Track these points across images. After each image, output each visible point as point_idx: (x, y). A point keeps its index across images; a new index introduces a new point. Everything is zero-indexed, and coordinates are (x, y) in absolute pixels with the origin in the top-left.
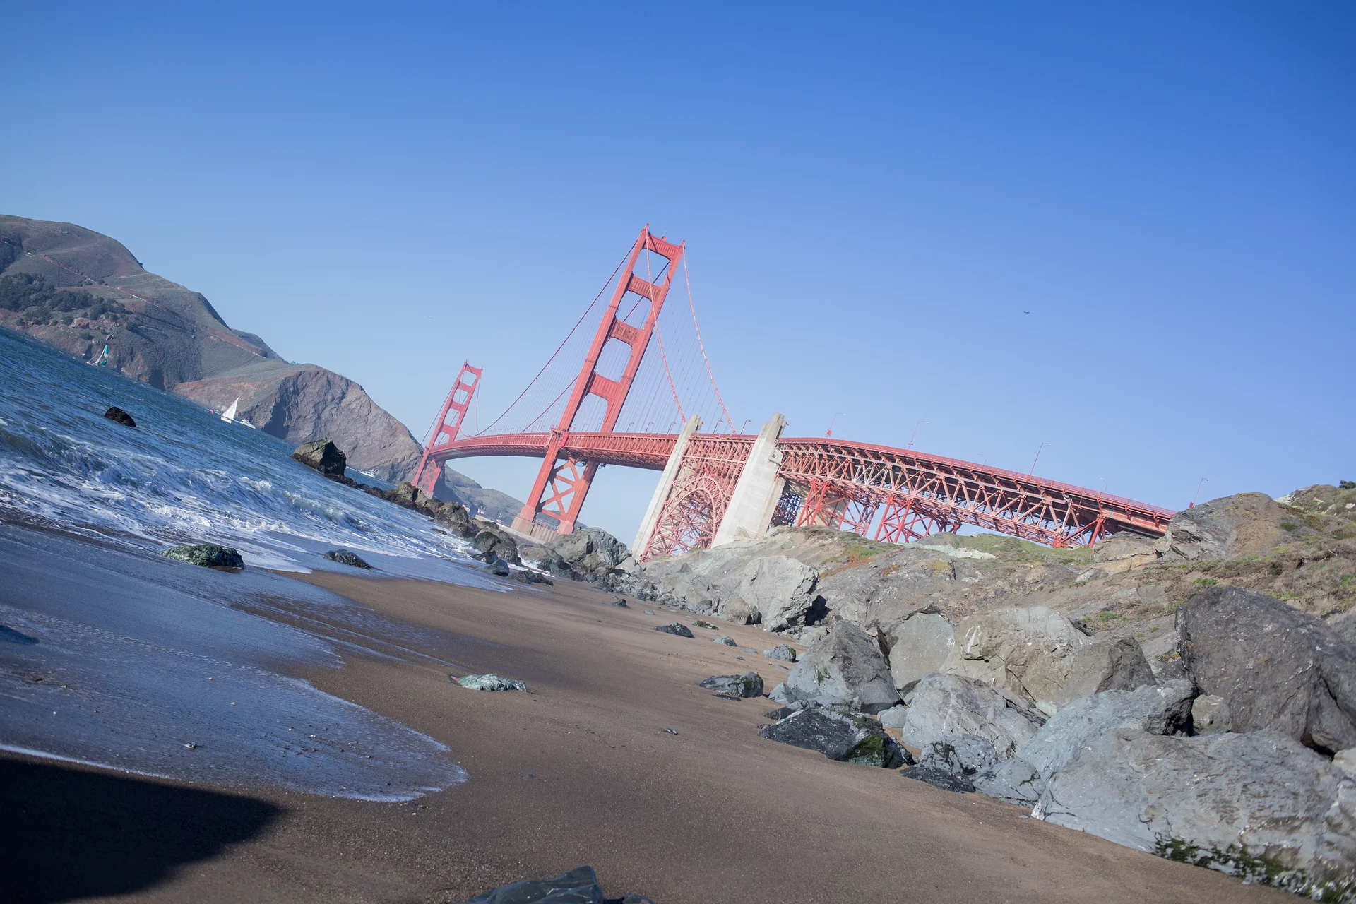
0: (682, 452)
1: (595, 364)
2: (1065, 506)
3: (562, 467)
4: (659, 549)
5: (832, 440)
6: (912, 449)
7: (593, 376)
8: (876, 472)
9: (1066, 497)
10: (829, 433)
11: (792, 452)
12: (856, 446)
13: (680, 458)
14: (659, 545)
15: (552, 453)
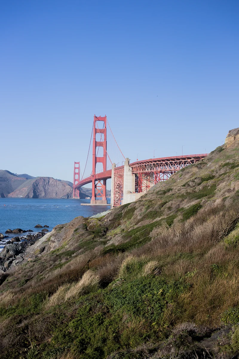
0: (113, 174)
1: (95, 155)
2: (193, 160)
3: (97, 184)
4: (117, 200)
5: (138, 162)
6: (155, 158)
7: (96, 158)
8: (150, 166)
9: (192, 158)
10: (137, 160)
11: (133, 167)
12: (143, 162)
13: (114, 176)
14: (116, 199)
15: (93, 181)
